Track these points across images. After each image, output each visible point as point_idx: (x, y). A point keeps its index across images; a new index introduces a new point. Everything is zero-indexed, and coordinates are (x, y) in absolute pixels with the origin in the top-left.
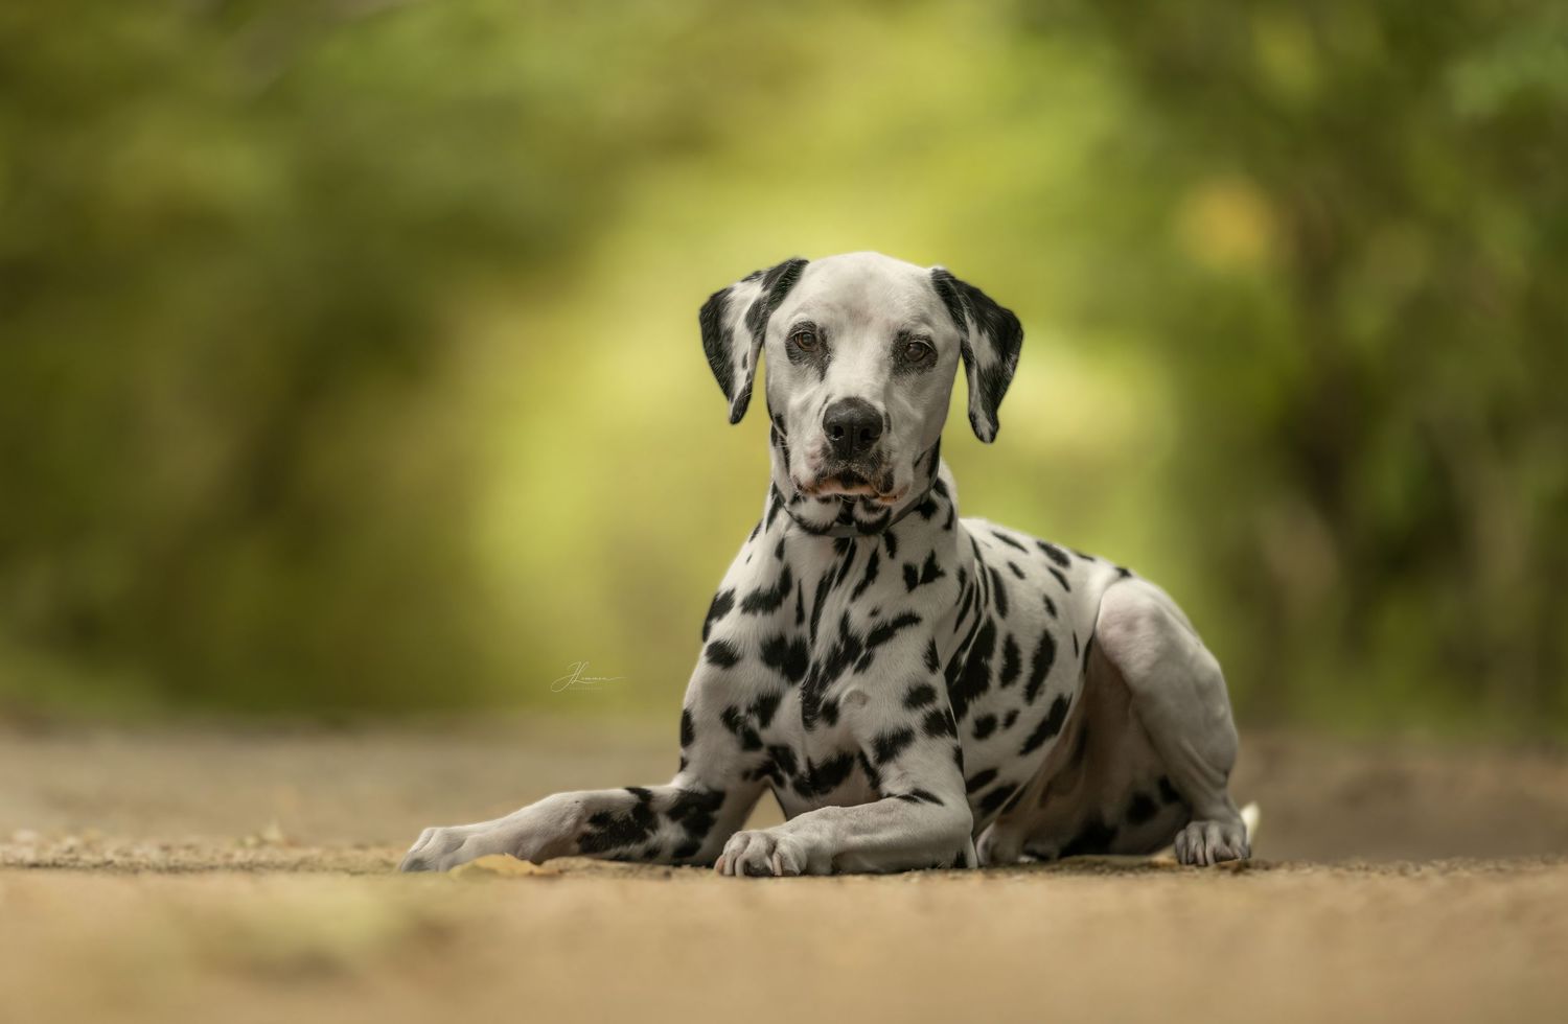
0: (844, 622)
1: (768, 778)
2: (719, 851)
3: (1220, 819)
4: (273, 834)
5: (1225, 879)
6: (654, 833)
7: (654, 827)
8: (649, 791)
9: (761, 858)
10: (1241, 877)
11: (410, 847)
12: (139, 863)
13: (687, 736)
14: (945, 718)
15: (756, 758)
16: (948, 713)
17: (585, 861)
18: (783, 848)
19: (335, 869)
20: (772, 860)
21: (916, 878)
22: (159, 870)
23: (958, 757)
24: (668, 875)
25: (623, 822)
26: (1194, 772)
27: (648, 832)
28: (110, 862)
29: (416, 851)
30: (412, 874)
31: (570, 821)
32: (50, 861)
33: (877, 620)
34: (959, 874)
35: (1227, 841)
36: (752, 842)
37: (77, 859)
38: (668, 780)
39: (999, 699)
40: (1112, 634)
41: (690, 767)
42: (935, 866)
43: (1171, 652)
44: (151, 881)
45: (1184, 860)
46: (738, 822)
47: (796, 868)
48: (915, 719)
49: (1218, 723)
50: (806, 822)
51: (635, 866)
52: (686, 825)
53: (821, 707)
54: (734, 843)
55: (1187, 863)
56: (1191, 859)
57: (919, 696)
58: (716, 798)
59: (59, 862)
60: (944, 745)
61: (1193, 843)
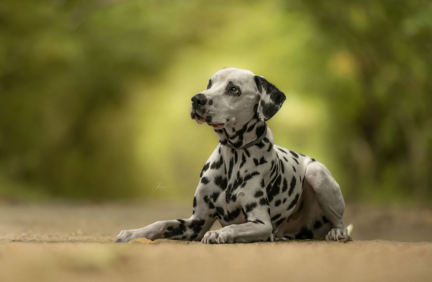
0: (238, 174)
1: (217, 216)
2: (203, 237)
3: (340, 228)
4: (80, 232)
5: (342, 244)
6: (185, 232)
7: (185, 230)
8: (184, 221)
9: (214, 239)
10: (346, 244)
11: (117, 236)
12: (43, 240)
13: (195, 204)
14: (266, 200)
15: (213, 211)
16: (266, 199)
17: (165, 240)
18: (220, 236)
19: (97, 242)
20: (217, 239)
21: (256, 244)
22: (48, 242)
23: (269, 211)
24: (188, 243)
25: (176, 229)
26: (332, 214)
27: (183, 232)
28: (35, 240)
29: (119, 237)
30: (118, 243)
31: (161, 229)
32: (18, 240)
33: (247, 173)
34: (269, 243)
35: (342, 234)
36: (212, 234)
37: (26, 239)
38: (189, 217)
39: (282, 195)
40: (310, 177)
41: (195, 213)
42: (262, 241)
43: (326, 181)
44: (46, 245)
45: (330, 239)
46: (208, 229)
47: (223, 241)
48: (257, 200)
49: (340, 201)
50: (226, 229)
51: (179, 241)
52: (194, 230)
53: (231, 197)
54: (207, 234)
55: (331, 240)
56: (332, 239)
57: (258, 194)
58: (202, 222)
59: (21, 240)
60: (265, 207)
61: (333, 234)
